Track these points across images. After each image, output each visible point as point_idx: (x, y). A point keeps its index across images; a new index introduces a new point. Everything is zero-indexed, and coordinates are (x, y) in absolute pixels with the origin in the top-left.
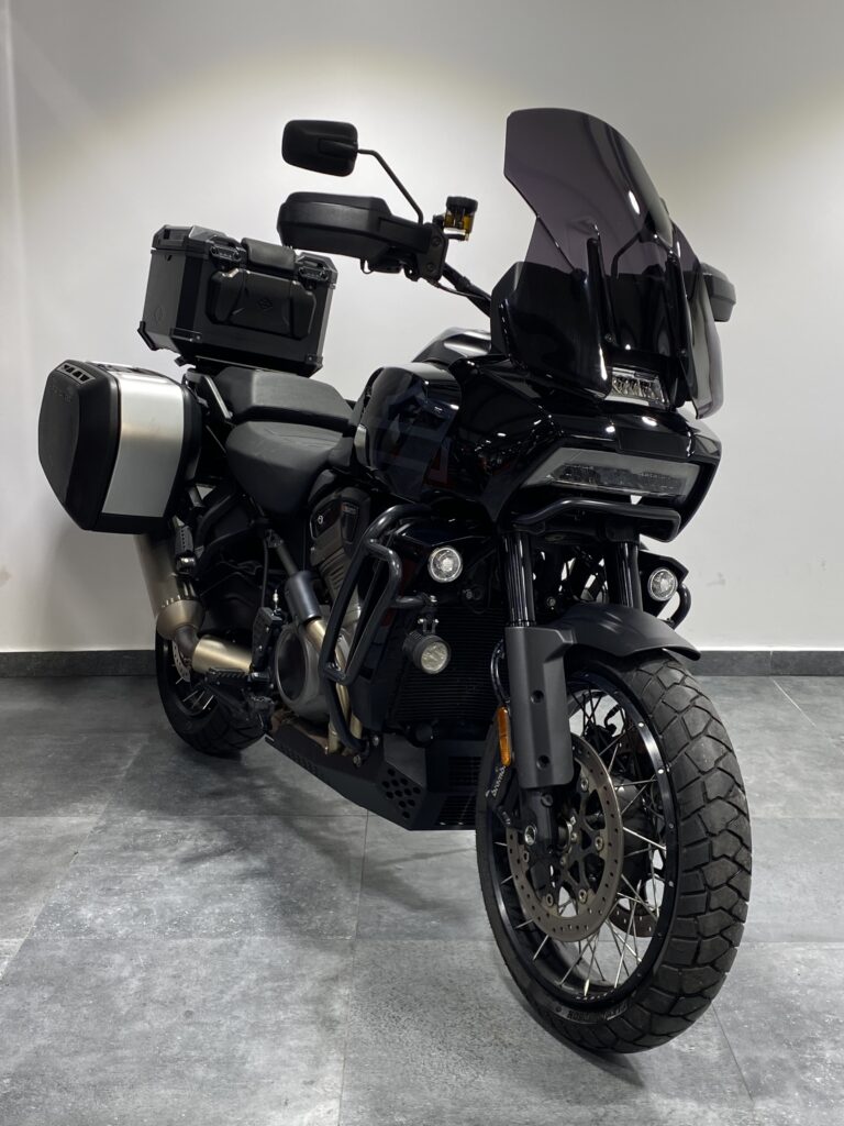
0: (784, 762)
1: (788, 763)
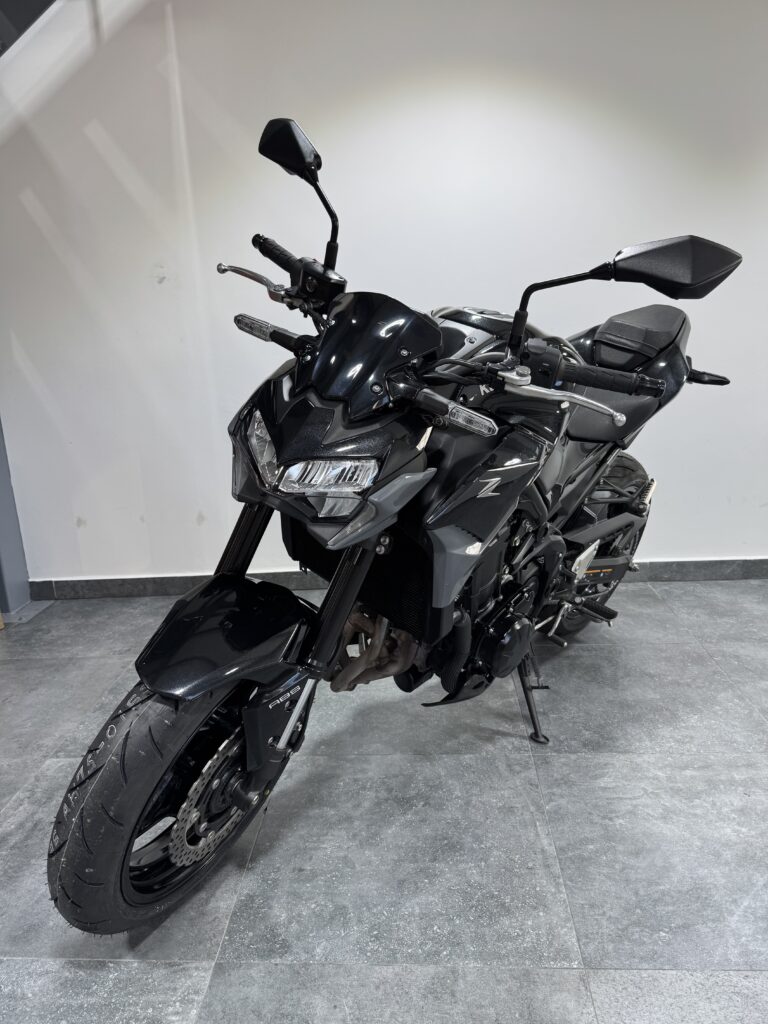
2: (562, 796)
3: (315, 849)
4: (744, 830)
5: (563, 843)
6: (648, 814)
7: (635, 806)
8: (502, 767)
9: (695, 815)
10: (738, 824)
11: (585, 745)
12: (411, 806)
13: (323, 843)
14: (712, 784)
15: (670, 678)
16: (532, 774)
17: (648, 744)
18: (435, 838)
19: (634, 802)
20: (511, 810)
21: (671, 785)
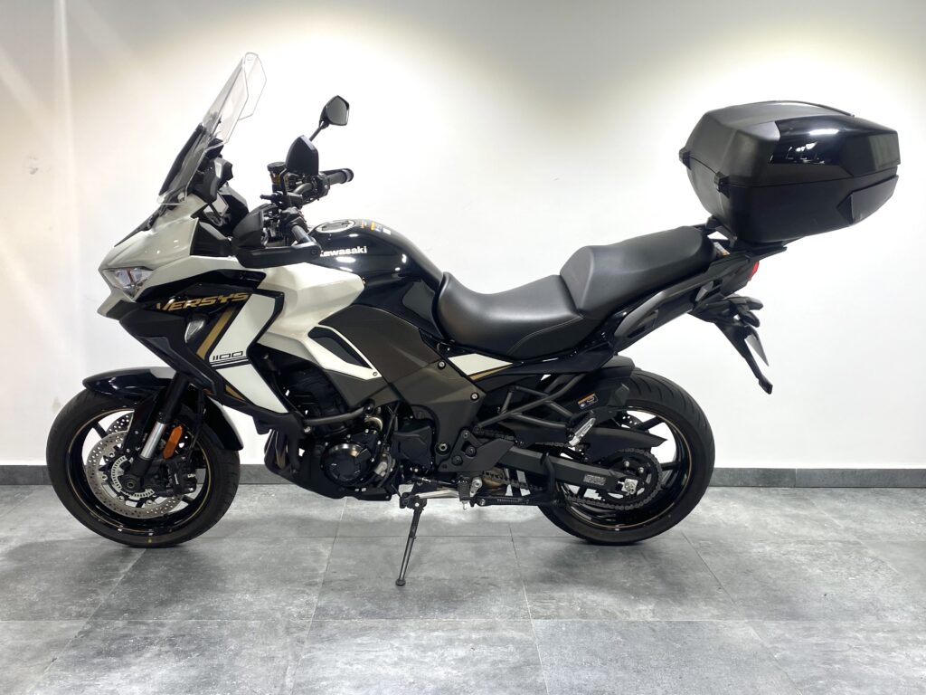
0: (655, 566)
1: (658, 566)
2: (320, 649)
3: (90, 685)
4: (454, 672)
5: (302, 681)
6: (385, 662)
7: (377, 657)
8: (280, 629)
9: (422, 662)
10: (453, 668)
11: (361, 613)
12: (186, 657)
13: (98, 681)
14: (450, 642)
15: (467, 564)
16: (303, 635)
17: (417, 612)
18: (197, 678)
19: (378, 654)
20: (272, 659)
21: (416, 642)
